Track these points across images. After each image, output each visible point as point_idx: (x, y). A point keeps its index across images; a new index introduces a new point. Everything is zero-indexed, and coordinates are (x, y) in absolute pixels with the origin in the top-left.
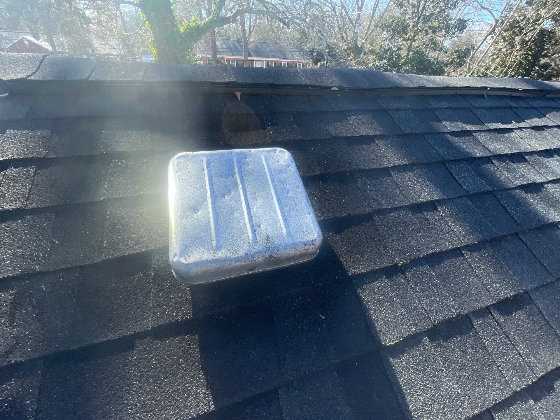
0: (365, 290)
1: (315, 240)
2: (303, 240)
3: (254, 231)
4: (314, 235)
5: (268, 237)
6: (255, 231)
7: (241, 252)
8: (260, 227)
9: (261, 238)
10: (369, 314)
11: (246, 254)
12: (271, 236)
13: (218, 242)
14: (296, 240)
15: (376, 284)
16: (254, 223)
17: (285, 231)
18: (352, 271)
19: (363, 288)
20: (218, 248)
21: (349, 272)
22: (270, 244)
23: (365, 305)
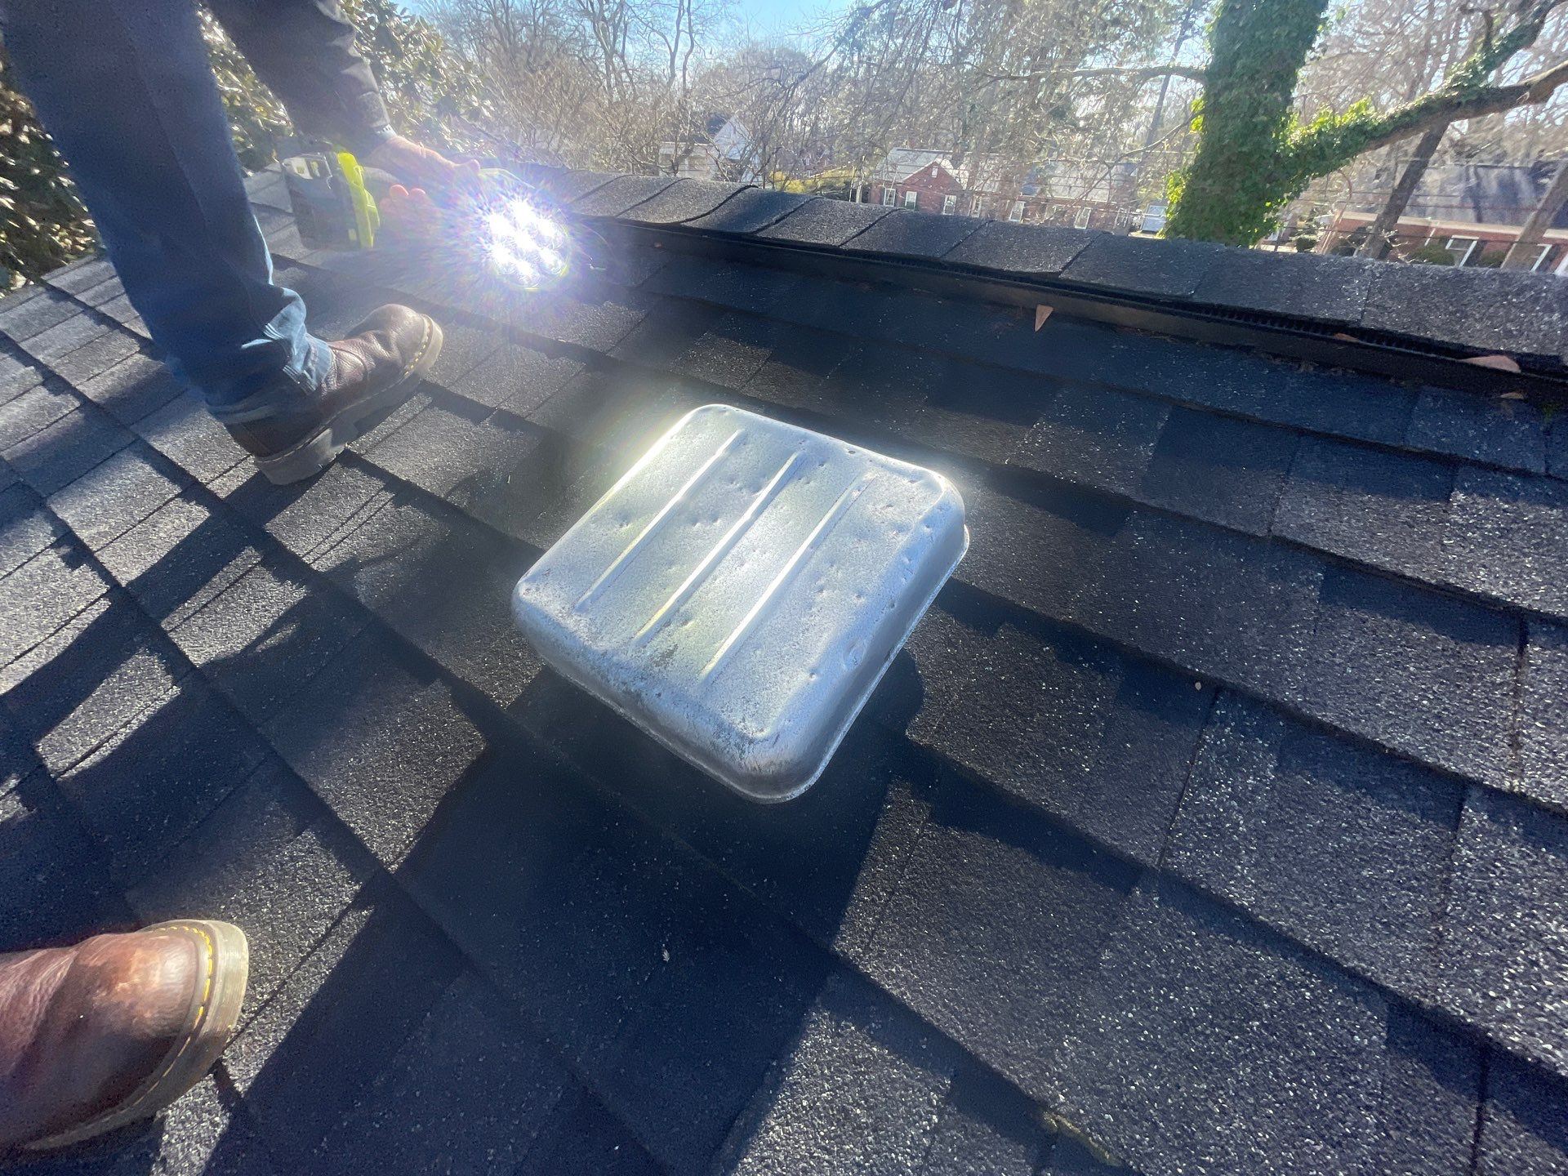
0: (839, 1035)
1: (751, 742)
2: (724, 717)
3: (666, 622)
4: (762, 730)
5: (670, 654)
6: (668, 624)
7: (602, 645)
8: (685, 622)
9: (660, 644)
10: (773, 1100)
11: (605, 654)
12: (677, 656)
13: (594, 599)
14: (709, 704)
15: (892, 1064)
16: (682, 609)
17: (710, 667)
18: (852, 945)
19: (838, 1026)
20: (582, 609)
21: (844, 939)
22: (656, 669)
23: (791, 1065)
